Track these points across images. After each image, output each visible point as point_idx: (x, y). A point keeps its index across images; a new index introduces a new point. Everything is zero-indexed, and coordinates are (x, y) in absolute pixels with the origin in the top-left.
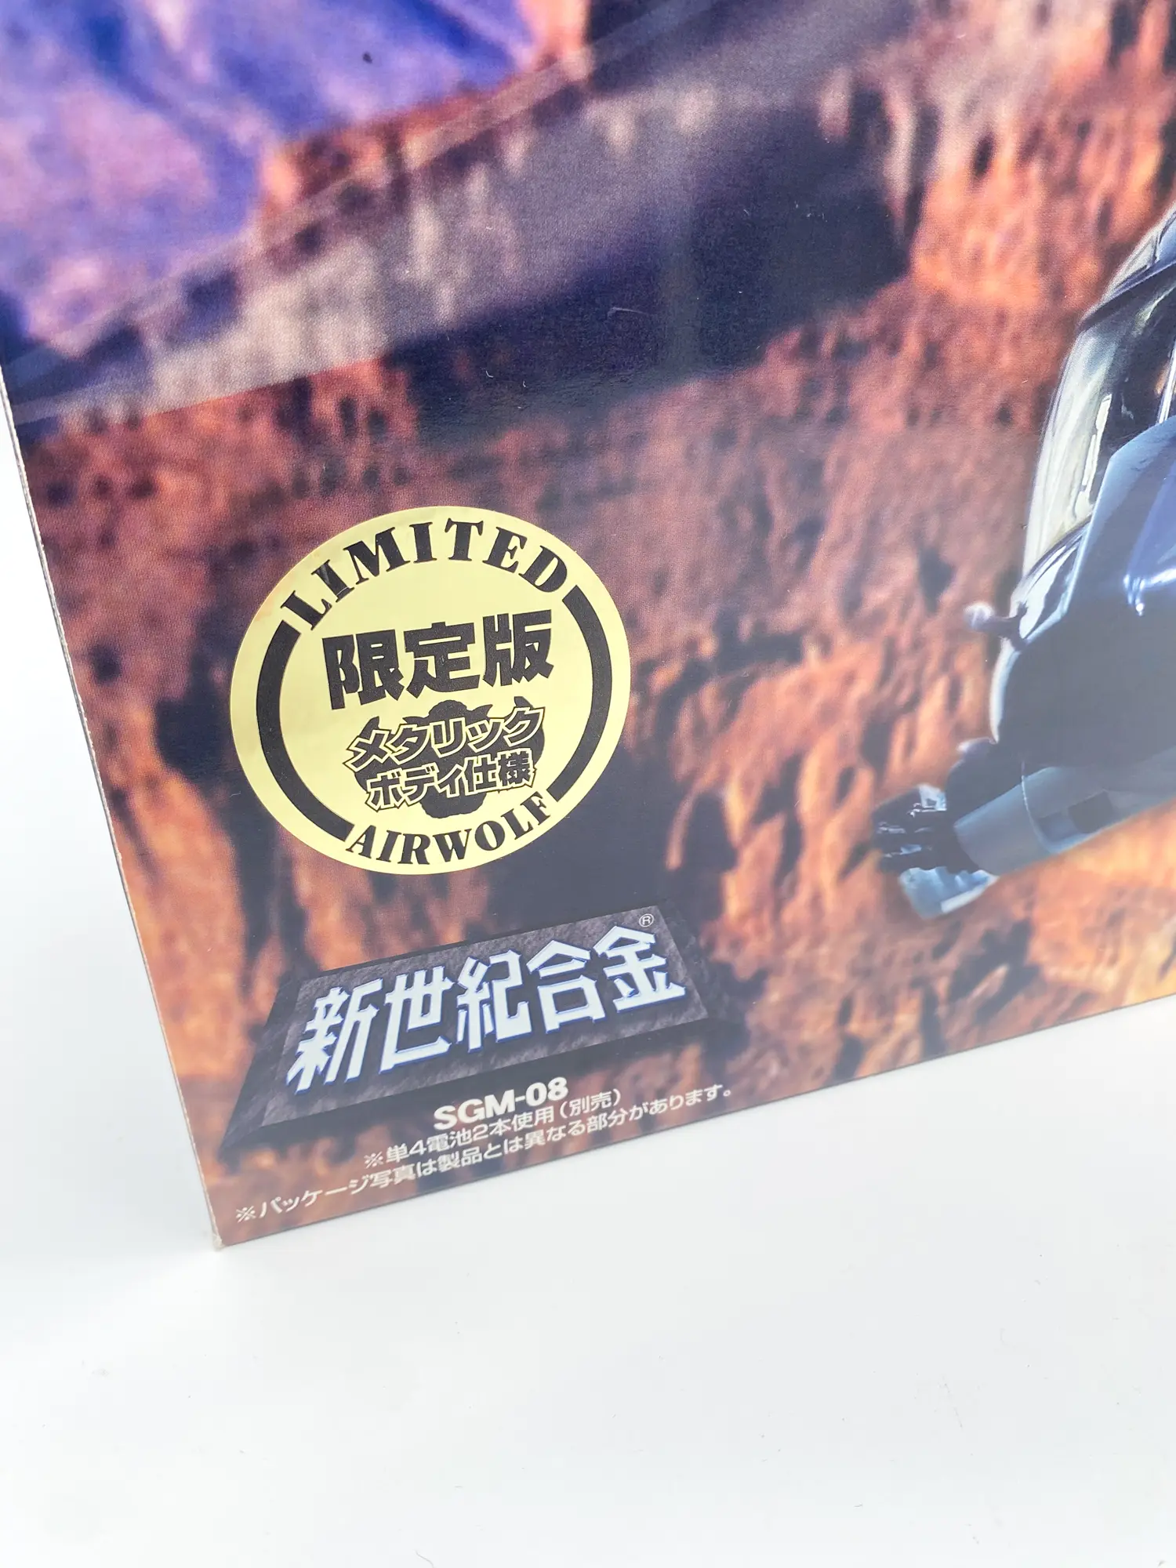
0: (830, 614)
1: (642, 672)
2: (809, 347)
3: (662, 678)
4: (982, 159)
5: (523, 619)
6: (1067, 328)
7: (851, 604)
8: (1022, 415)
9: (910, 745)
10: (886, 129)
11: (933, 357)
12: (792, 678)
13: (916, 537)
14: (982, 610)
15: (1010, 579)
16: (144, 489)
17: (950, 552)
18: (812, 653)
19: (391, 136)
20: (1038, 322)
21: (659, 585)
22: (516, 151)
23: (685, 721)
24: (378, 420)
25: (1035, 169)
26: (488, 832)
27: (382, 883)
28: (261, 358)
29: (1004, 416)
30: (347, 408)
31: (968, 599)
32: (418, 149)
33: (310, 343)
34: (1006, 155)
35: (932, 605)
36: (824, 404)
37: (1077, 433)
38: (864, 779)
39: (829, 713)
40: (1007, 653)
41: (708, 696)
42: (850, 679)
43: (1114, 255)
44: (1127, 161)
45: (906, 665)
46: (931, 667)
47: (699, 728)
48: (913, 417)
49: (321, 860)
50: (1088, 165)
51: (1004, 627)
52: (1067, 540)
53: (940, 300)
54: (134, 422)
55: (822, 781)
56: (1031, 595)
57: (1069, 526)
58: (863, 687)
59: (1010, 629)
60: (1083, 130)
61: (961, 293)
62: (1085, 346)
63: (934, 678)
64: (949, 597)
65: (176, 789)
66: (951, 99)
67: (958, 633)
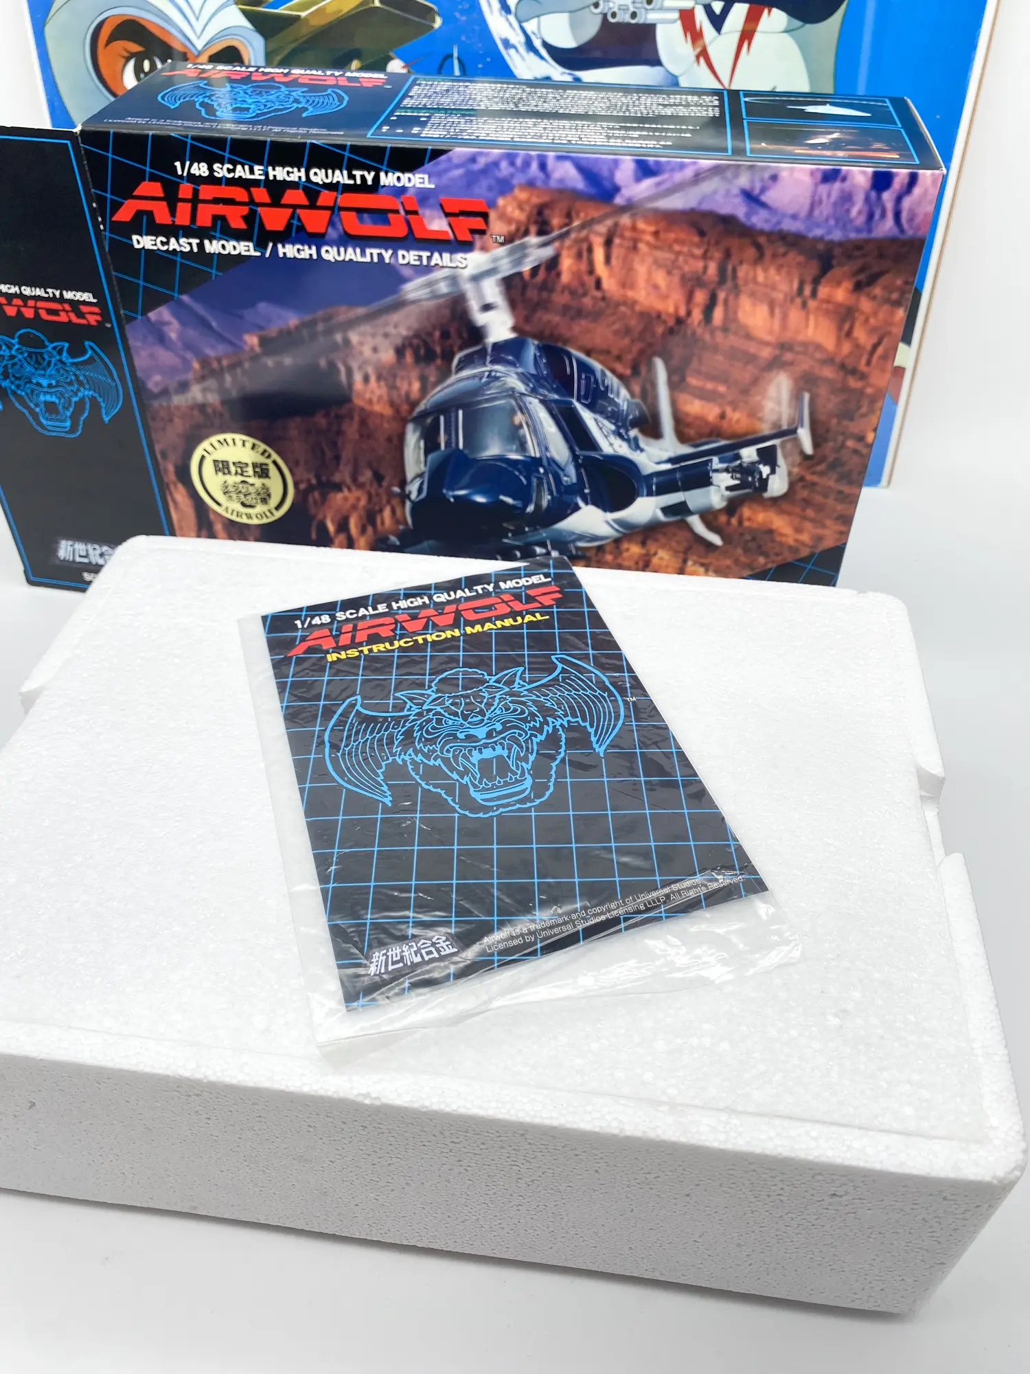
0: (348, 480)
1: (296, 484)
2: (327, 415)
3: (302, 486)
4: (366, 379)
5: (261, 464)
6: (404, 422)
7: (354, 480)
8: (395, 441)
9: (383, 523)
10: (338, 371)
11: (363, 422)
12: (340, 496)
13: (370, 465)
14: (396, 489)
15: (403, 483)
16: (171, 420)
17: (382, 471)
18: (345, 490)
19: (219, 360)
20: (394, 418)
21: (297, 463)
22: (247, 365)
23: (310, 499)
24: (221, 415)
25: (382, 383)
26: (259, 516)
27: (231, 521)
28: (194, 398)
29: (389, 440)
30: (214, 412)
31: (390, 485)
32: (225, 363)
33: (204, 396)
34: (373, 379)
35: (380, 485)
36: (335, 428)
37: (415, 448)
38: (370, 530)
39: (354, 507)
40: (408, 505)
41: (316, 494)
42: (358, 499)
43: (413, 405)
44: (410, 384)
45: (375, 499)
46: (384, 501)
47: (315, 502)
48: (361, 436)
49: (216, 513)
50: (398, 383)
51: (404, 496)
52: (421, 475)
53: (362, 409)
54: (169, 407)
55: (356, 527)
56: (413, 489)
57: (419, 472)
58: (363, 502)
59: (408, 496)
60: (395, 376)
61: (367, 407)
62: (410, 428)
63: (385, 506)
64: (385, 484)
65: (180, 486)
66: (354, 365)
67: (391, 495)
